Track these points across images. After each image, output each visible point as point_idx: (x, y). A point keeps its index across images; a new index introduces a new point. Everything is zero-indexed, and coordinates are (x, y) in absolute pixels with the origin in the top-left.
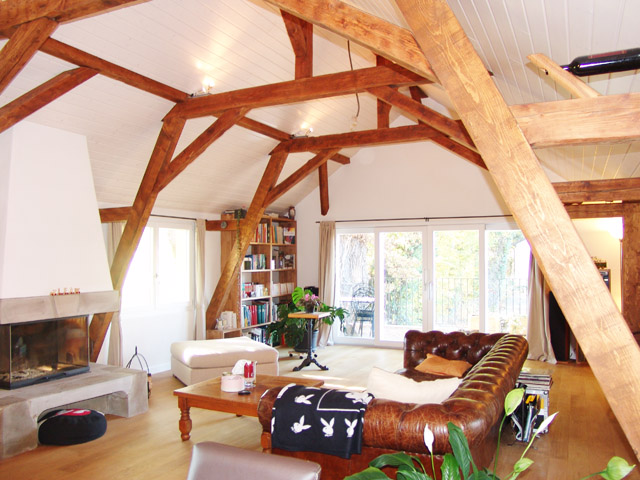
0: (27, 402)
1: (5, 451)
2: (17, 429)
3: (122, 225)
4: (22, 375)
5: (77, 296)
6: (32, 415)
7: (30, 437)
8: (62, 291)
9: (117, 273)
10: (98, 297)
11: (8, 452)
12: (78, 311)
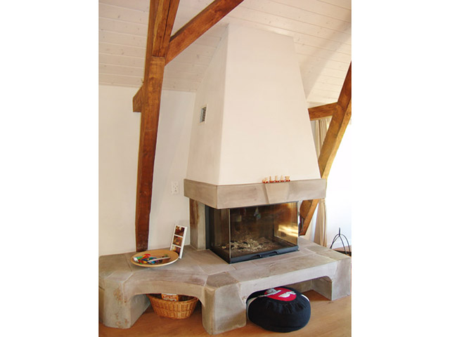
0: (237, 285)
1: (217, 327)
2: (228, 308)
3: (328, 121)
4: (245, 246)
5: (287, 183)
6: (241, 297)
7: (239, 315)
8: (273, 179)
9: (323, 162)
10: (307, 185)
11: (220, 328)
12: (288, 198)
